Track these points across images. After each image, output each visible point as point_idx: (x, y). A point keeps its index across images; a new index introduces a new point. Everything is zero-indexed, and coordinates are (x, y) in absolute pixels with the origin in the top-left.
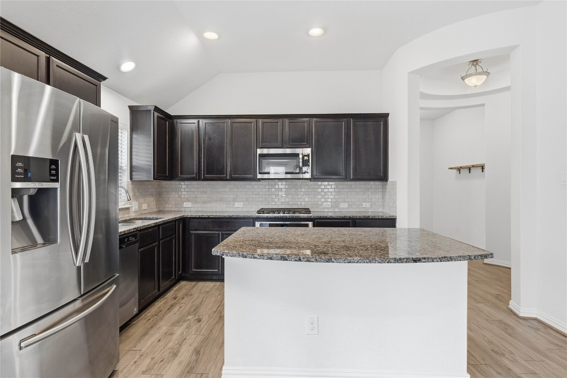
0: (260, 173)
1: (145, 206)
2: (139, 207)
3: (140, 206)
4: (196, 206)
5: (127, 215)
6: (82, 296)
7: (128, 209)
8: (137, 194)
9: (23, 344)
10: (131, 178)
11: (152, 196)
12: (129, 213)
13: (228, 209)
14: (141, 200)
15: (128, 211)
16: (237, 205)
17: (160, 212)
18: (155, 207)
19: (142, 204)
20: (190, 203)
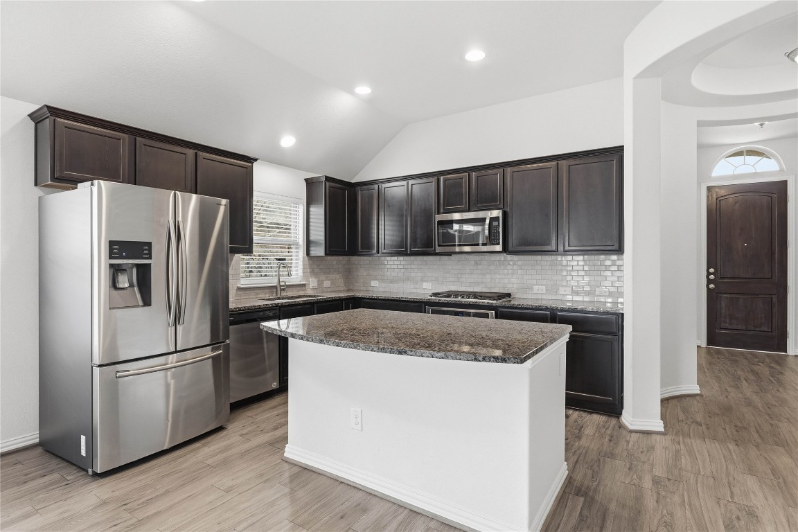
0: (439, 246)
1: (327, 284)
2: (318, 284)
3: (320, 283)
4: (383, 285)
5: (303, 292)
6: (176, 352)
7: (304, 285)
8: (317, 270)
9: (118, 375)
10: (308, 254)
11: (339, 273)
12: (305, 290)
13: (415, 291)
14: (323, 277)
15: (304, 288)
16: (425, 285)
17: (349, 290)
18: (343, 285)
19: (323, 281)
20: (378, 282)
